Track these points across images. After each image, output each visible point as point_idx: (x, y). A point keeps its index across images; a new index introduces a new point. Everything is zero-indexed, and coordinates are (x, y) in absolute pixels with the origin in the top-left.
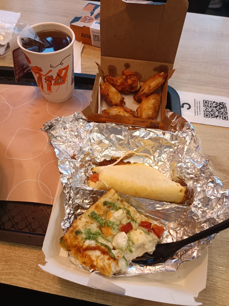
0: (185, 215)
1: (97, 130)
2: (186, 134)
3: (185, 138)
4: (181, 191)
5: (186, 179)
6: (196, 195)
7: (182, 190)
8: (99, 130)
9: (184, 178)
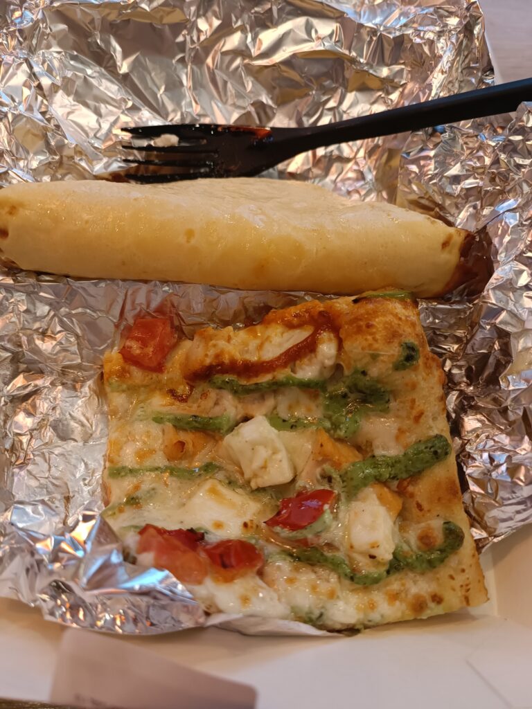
0: (458, 340)
1: (65, 36)
2: (437, 29)
3: (431, 43)
4: (445, 244)
5: (448, 202)
6: (501, 243)
7: (452, 241)
8: (72, 37)
9: (438, 199)
